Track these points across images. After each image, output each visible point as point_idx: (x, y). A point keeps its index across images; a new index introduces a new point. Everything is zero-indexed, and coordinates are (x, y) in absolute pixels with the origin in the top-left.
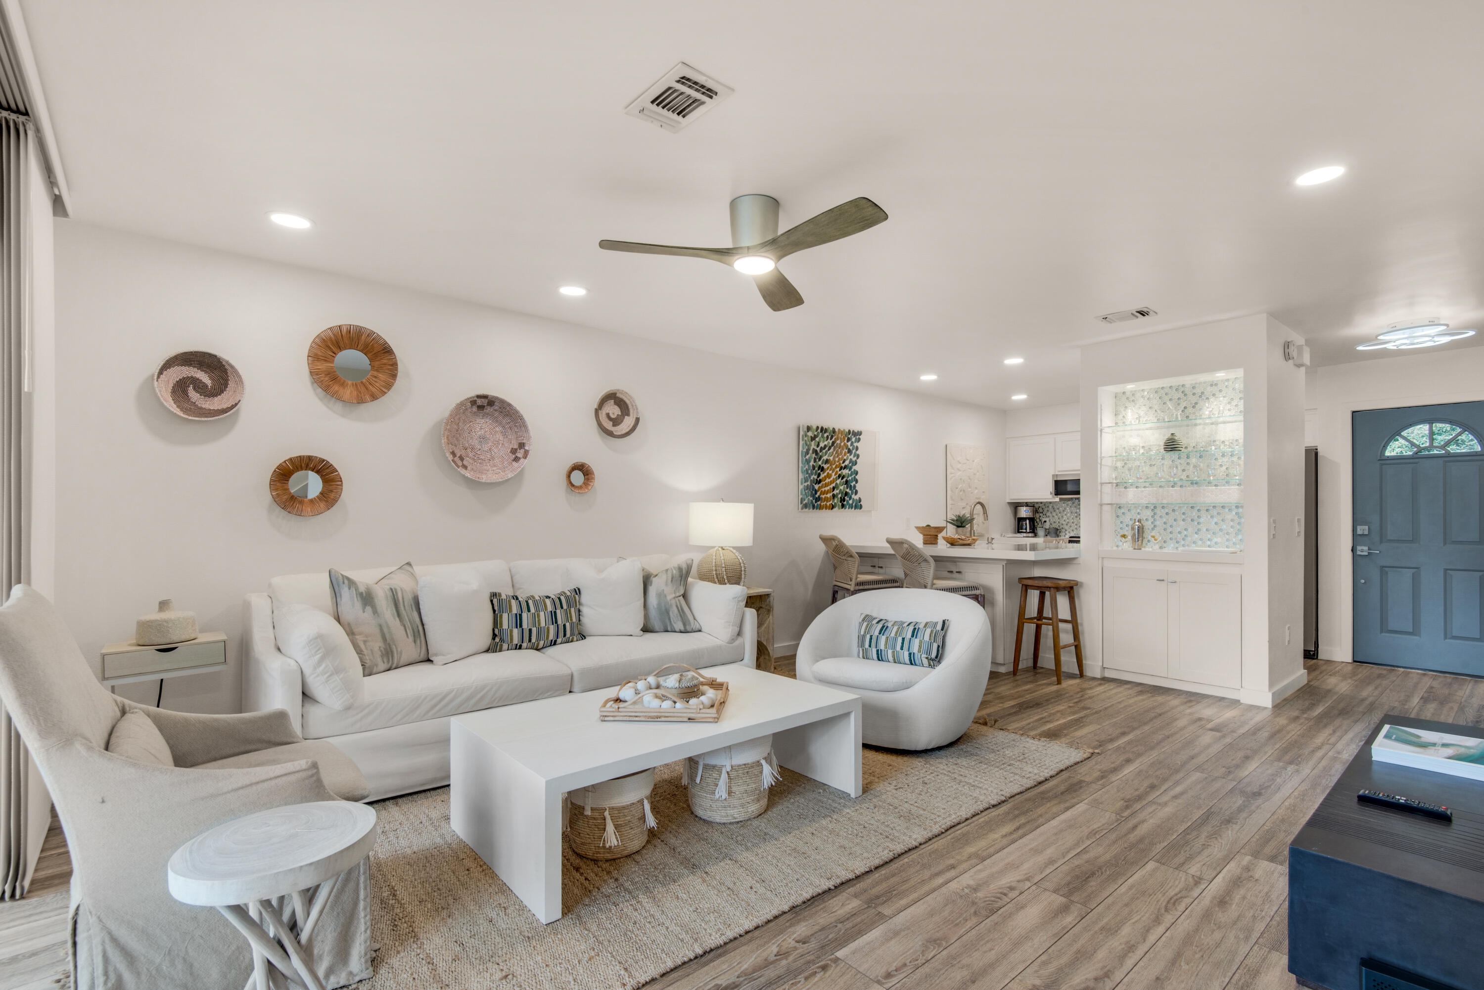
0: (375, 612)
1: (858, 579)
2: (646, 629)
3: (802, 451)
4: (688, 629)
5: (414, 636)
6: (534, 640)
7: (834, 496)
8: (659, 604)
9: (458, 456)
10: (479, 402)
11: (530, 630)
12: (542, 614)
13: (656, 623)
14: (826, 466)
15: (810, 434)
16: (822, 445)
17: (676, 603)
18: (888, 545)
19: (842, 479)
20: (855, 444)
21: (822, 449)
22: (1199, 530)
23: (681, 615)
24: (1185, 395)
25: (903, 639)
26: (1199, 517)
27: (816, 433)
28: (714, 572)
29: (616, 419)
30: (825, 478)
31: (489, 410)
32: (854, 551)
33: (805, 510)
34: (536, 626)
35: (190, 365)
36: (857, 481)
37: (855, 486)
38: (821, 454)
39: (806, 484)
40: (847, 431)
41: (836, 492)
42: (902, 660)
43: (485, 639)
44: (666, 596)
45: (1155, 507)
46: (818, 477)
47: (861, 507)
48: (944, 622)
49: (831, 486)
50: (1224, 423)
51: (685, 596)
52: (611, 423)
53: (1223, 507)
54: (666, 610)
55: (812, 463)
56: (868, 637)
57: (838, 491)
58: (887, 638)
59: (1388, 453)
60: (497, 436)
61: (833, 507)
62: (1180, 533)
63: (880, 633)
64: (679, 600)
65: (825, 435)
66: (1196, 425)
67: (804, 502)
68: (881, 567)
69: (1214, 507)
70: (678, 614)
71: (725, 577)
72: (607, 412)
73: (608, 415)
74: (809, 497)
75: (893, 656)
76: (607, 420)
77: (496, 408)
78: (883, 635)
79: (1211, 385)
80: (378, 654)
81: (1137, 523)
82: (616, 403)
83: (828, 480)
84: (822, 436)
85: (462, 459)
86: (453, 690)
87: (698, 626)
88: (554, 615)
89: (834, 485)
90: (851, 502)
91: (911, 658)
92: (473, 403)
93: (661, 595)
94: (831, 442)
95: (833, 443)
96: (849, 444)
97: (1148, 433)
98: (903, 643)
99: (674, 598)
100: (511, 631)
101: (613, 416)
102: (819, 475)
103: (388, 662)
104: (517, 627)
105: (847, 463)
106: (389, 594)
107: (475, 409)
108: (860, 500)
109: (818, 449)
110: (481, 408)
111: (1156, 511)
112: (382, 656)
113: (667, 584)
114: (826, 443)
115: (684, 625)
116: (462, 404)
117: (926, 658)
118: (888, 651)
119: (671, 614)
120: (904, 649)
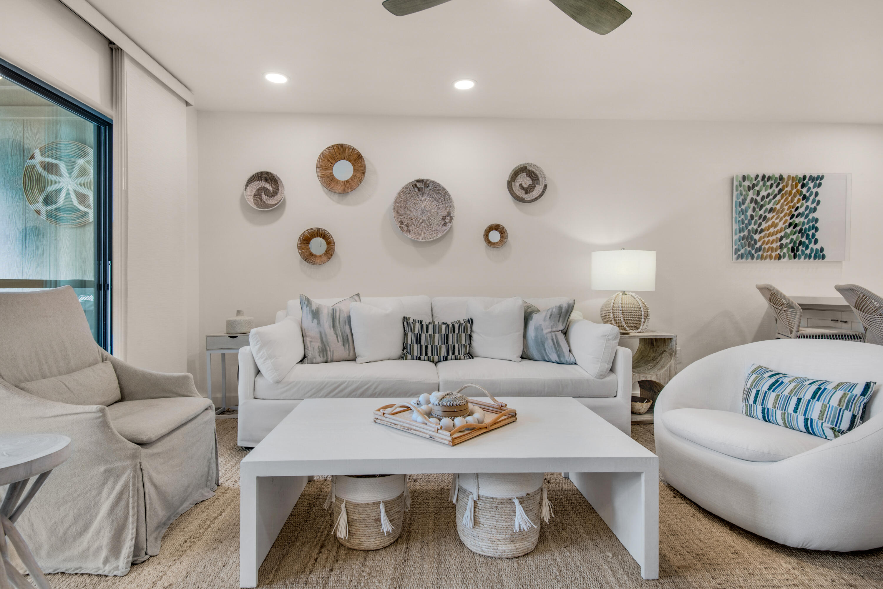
0: (319, 323)
1: (800, 332)
2: (525, 356)
3: (736, 202)
4: (563, 360)
5: (343, 342)
6: (429, 354)
7: (781, 246)
8: (536, 337)
9: (405, 224)
10: (419, 185)
11: (426, 347)
12: (437, 336)
13: (533, 351)
14: (769, 216)
15: (747, 183)
16: (764, 193)
17: (552, 337)
18: (839, 296)
19: (794, 228)
20: (814, 190)
21: (763, 198)
23: (555, 348)
25: (799, 400)
27: (755, 182)
28: (612, 315)
29: (528, 188)
30: (768, 228)
31: (426, 190)
32: (797, 302)
33: (740, 260)
34: (431, 344)
35: (260, 180)
36: (817, 229)
37: (813, 235)
38: (762, 203)
39: (742, 235)
40: (802, 177)
41: (784, 241)
43: (397, 350)
44: (542, 330)
46: (759, 227)
47: (823, 257)
48: (868, 385)
49: (779, 236)
52: (524, 192)
54: (542, 342)
55: (750, 212)
56: (754, 391)
57: (788, 241)
58: (778, 396)
60: (434, 208)
61: (779, 257)
63: (769, 389)
64: (555, 335)
65: (769, 184)
67: (740, 253)
70: (553, 347)
71: (622, 319)
72: (520, 183)
73: (521, 186)
74: (747, 247)
75: (783, 419)
76: (520, 189)
77: (431, 188)
78: (773, 391)
80: (317, 351)
82: (527, 175)
83: (772, 230)
84: (764, 185)
85: (407, 225)
86: (345, 382)
87: (572, 360)
88: (446, 337)
89: (782, 234)
90: (808, 252)
91: (807, 424)
92: (415, 186)
93: (538, 329)
94: (777, 190)
95: (780, 191)
96: (804, 190)
98: (797, 405)
99: (551, 332)
100: (413, 346)
101: (525, 186)
102: (760, 224)
103: (324, 357)
104: (417, 344)
105: (801, 210)
106: (331, 312)
107: (416, 190)
108: (822, 250)
109: (759, 199)
110: (421, 189)
112: (319, 352)
113: (545, 320)
114: (770, 191)
115: (559, 357)
116: (406, 188)
117: (832, 429)
118: (776, 410)
119: (546, 345)
120: (798, 411)
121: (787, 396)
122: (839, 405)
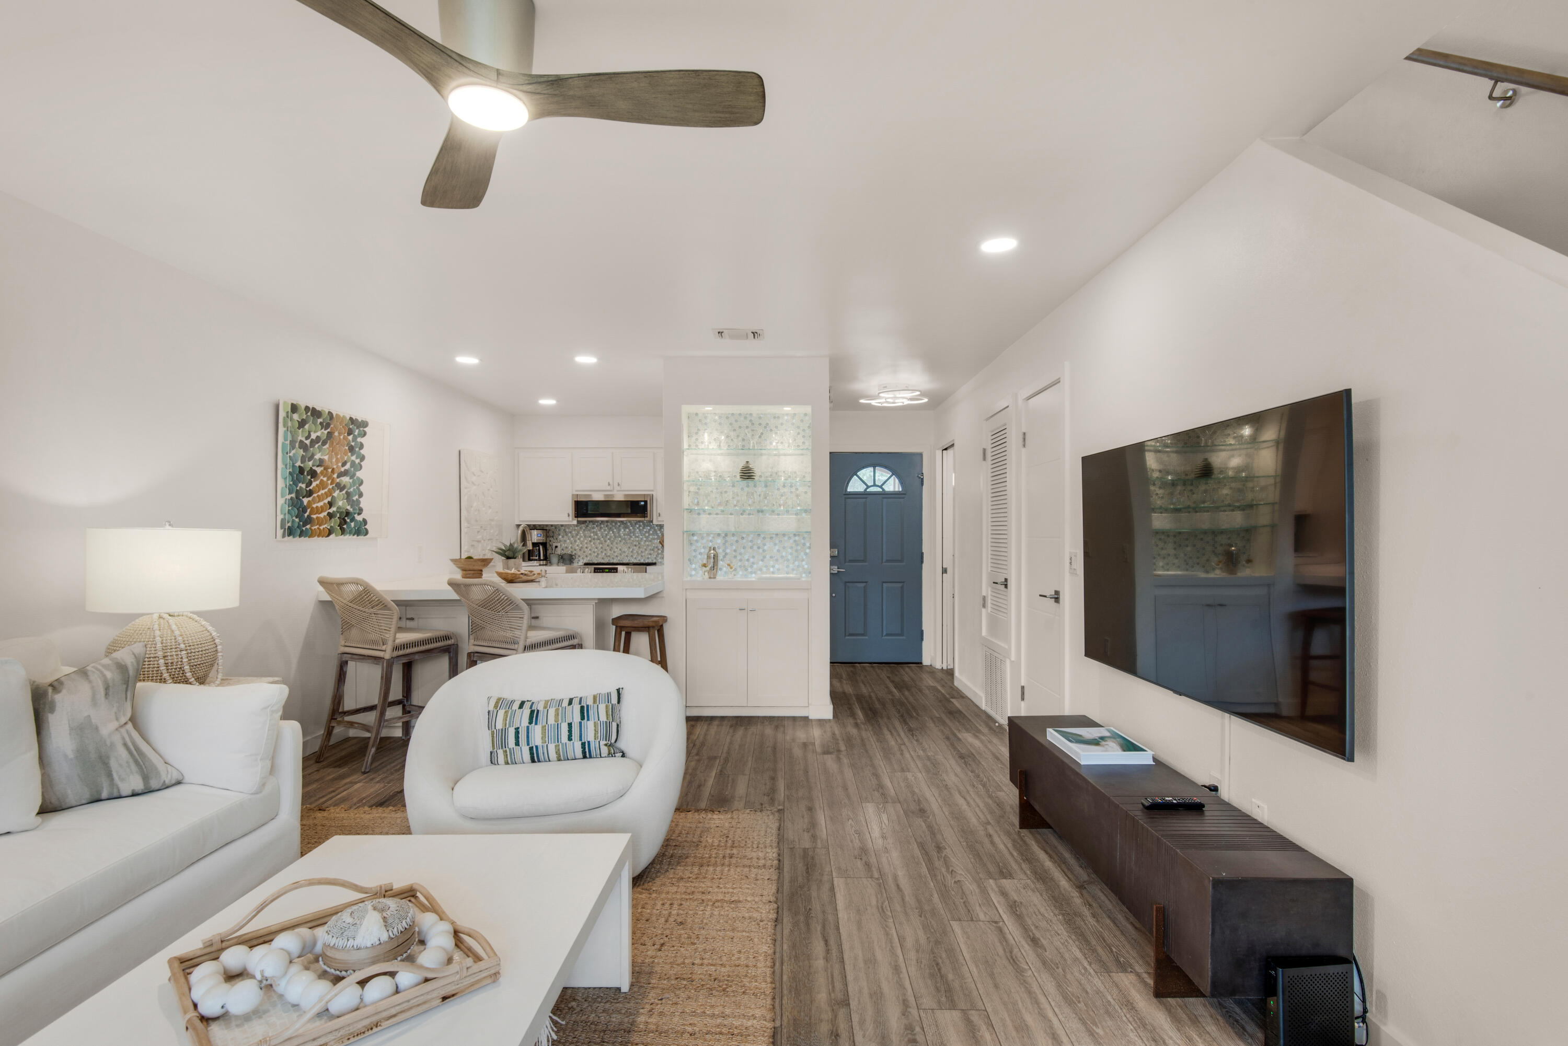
1: (398, 641)
2: (47, 809)
3: (283, 444)
4: (154, 784)
7: (331, 516)
8: (81, 754)
13: (71, 789)
14: (319, 470)
15: (296, 417)
16: (313, 436)
17: (120, 738)
18: (450, 588)
19: (341, 491)
20: (359, 440)
21: (313, 443)
22: (764, 557)
23: (136, 762)
24: (753, 424)
25: (570, 725)
26: (764, 545)
27: (304, 417)
28: (162, 661)
30: (318, 488)
32: (389, 598)
33: (287, 537)
36: (361, 495)
37: (358, 502)
38: (311, 450)
39: (290, 497)
40: (349, 419)
41: (334, 509)
42: (570, 755)
44: (97, 729)
45: (726, 535)
46: (307, 487)
47: (367, 533)
48: (618, 690)
49: (327, 501)
50: (785, 455)
51: (133, 720)
53: (784, 535)
54: (100, 757)
55: (298, 463)
56: (512, 732)
57: (336, 509)
58: (544, 727)
59: (850, 489)
61: (330, 533)
62: (748, 560)
63: (530, 723)
64: (126, 732)
65: (319, 422)
66: (761, 455)
67: (287, 526)
68: (412, 619)
69: (777, 535)
70: (131, 761)
71: (187, 668)
74: (294, 517)
75: (558, 753)
78: (536, 724)
79: (775, 418)
81: (712, 552)
83: (321, 492)
84: (314, 423)
87: (175, 776)
89: (330, 499)
90: (353, 525)
91: (585, 749)
93: (83, 729)
94: (326, 433)
95: (329, 435)
96: (350, 438)
97: (720, 458)
98: (570, 731)
102: (310, 483)
105: (348, 466)
108: (365, 521)
109: (308, 442)
111: (727, 538)
113: (94, 702)
114: (319, 434)
115: (146, 778)
117: (606, 745)
118: (547, 745)
119: (113, 764)
120: (573, 738)
121: (554, 725)
122: (607, 718)
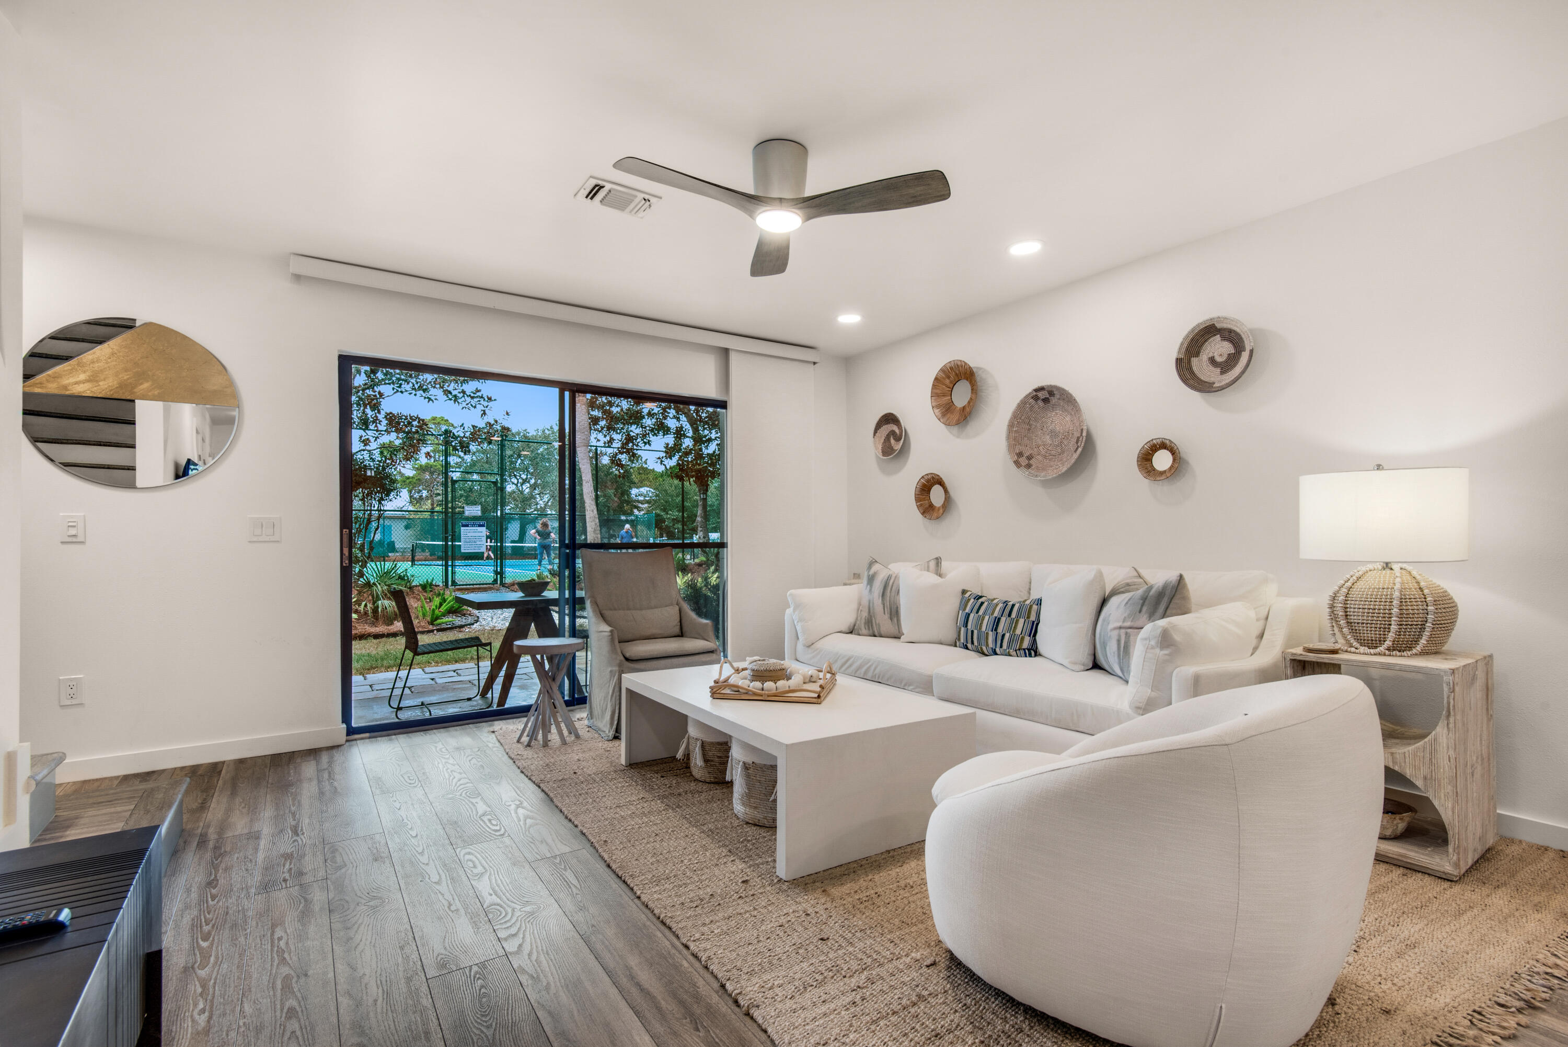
0: (870, 590)
5: (891, 614)
6: (976, 643)
9: (1024, 456)
10: (1041, 395)
11: (972, 632)
12: (987, 618)
17: (1119, 636)
29: (1226, 361)
31: (1053, 400)
34: (977, 629)
35: (889, 423)
43: (951, 635)
44: (1109, 623)
52: (1218, 370)
60: (1067, 426)
64: (1126, 634)
70: (1116, 653)
72: (1211, 355)
73: (1212, 361)
76: (1211, 368)
77: (1058, 396)
80: (863, 621)
82: (1224, 339)
85: (1030, 458)
88: (997, 621)
92: (1036, 398)
93: (1105, 621)
99: (1120, 628)
100: (960, 630)
101: (1219, 359)
103: (869, 629)
106: (886, 578)
107: (1041, 403)
110: (1046, 400)
112: (865, 623)
116: (1023, 404)
